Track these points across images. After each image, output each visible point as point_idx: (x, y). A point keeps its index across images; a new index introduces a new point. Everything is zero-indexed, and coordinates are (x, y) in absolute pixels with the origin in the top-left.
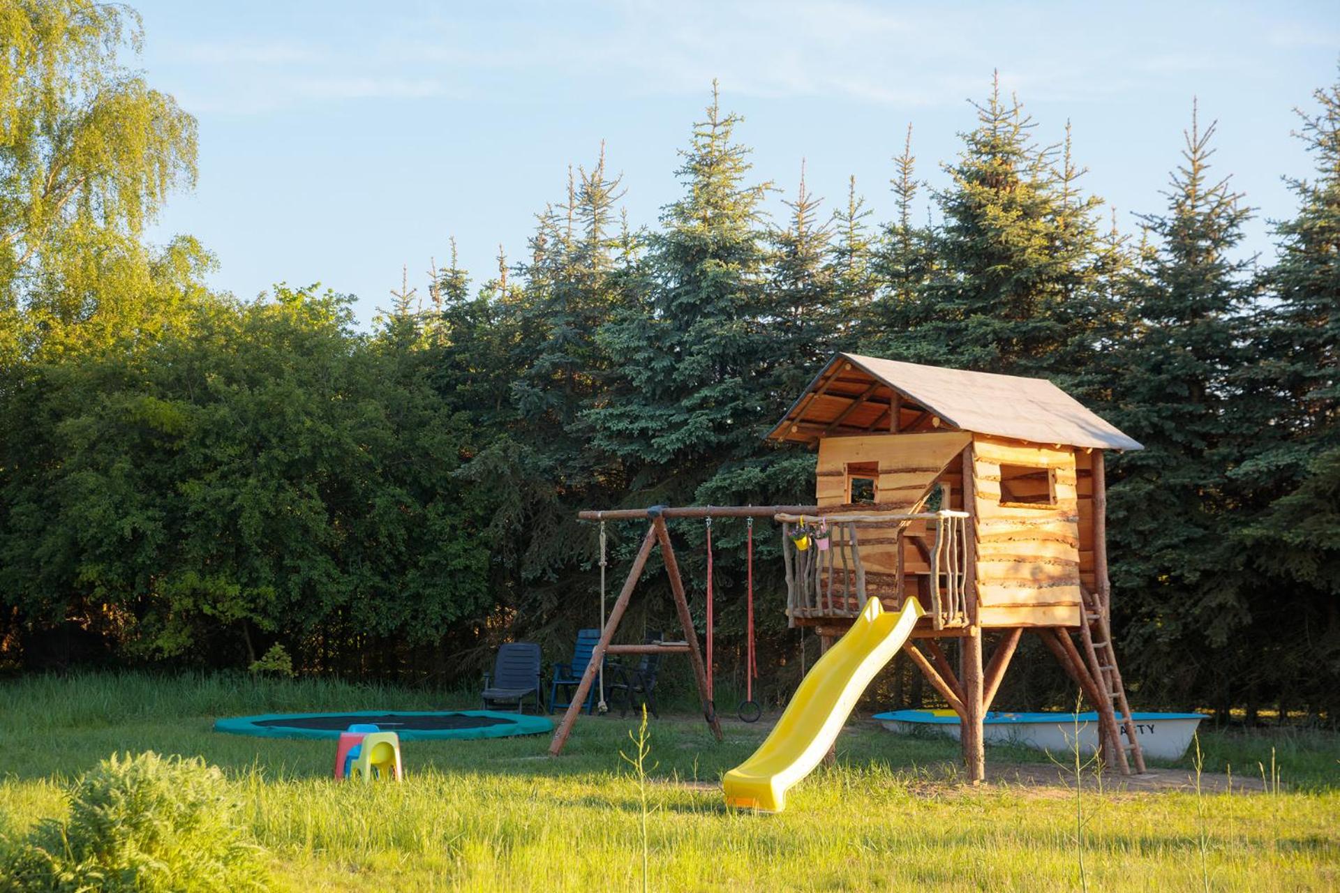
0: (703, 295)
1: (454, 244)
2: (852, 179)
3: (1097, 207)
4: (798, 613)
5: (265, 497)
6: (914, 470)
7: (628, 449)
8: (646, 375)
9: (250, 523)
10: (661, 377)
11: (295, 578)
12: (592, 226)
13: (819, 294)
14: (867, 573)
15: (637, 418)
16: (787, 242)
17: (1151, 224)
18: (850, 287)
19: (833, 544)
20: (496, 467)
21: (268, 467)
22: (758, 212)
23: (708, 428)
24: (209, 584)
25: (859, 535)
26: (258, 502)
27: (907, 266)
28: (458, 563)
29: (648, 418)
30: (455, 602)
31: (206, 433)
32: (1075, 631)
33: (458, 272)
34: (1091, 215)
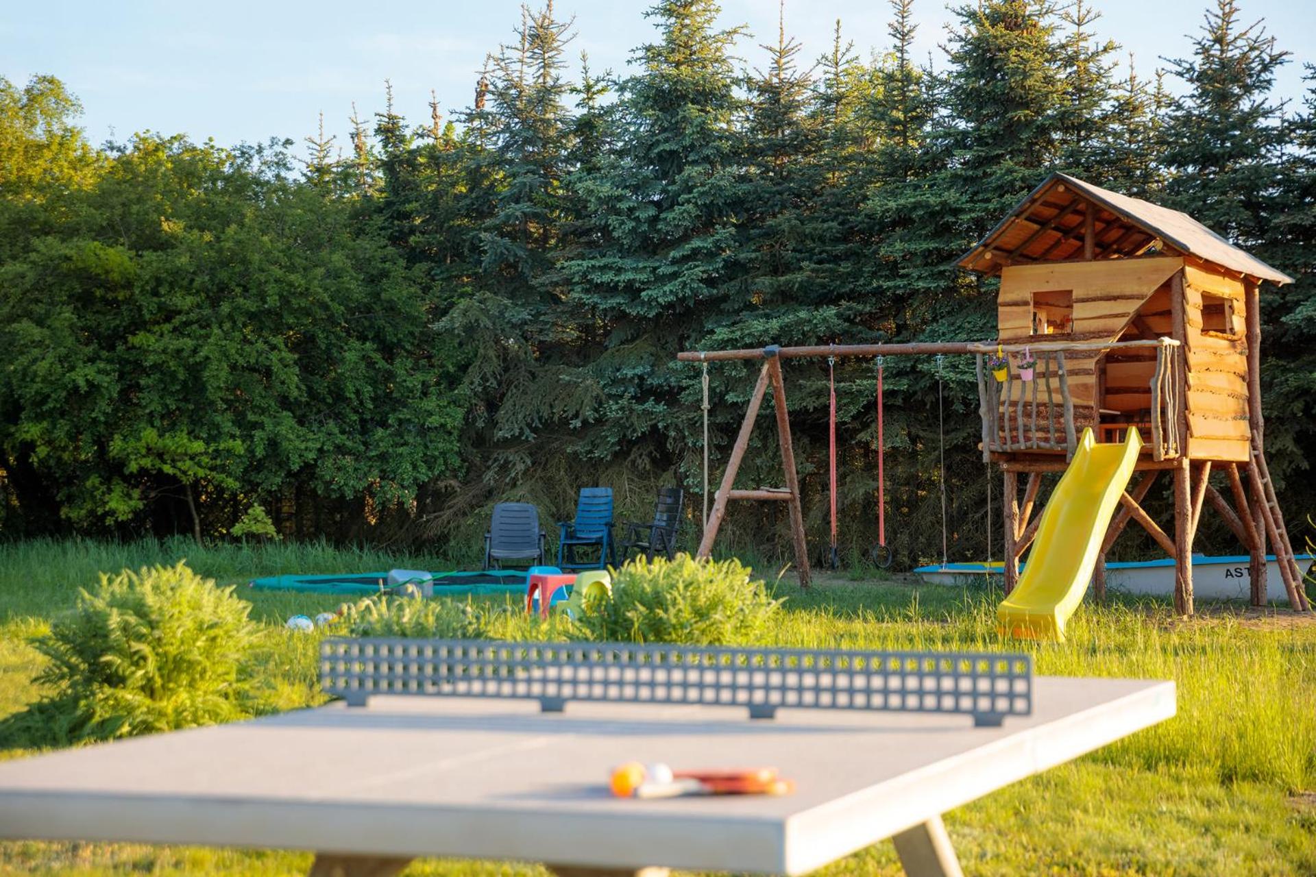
0: (687, 142)
1: (389, 88)
2: (838, 23)
3: (1113, 52)
4: (997, 447)
5: (232, 347)
6: (1115, 298)
7: (613, 302)
8: (630, 224)
9: (217, 376)
10: (645, 227)
11: (258, 434)
12: (542, 71)
13: (802, 143)
14: (1075, 407)
15: (619, 271)
16: (766, 88)
17: (1180, 69)
18: (841, 137)
19: (1037, 375)
20: (477, 321)
21: (230, 317)
22: (732, 57)
23: (701, 281)
24: (168, 442)
25: (1068, 365)
26: (226, 355)
27: (905, 112)
28: (434, 421)
29: (633, 271)
30: (425, 462)
31: (159, 281)
32: (1243, 466)
33: (396, 117)
34: (1106, 60)
